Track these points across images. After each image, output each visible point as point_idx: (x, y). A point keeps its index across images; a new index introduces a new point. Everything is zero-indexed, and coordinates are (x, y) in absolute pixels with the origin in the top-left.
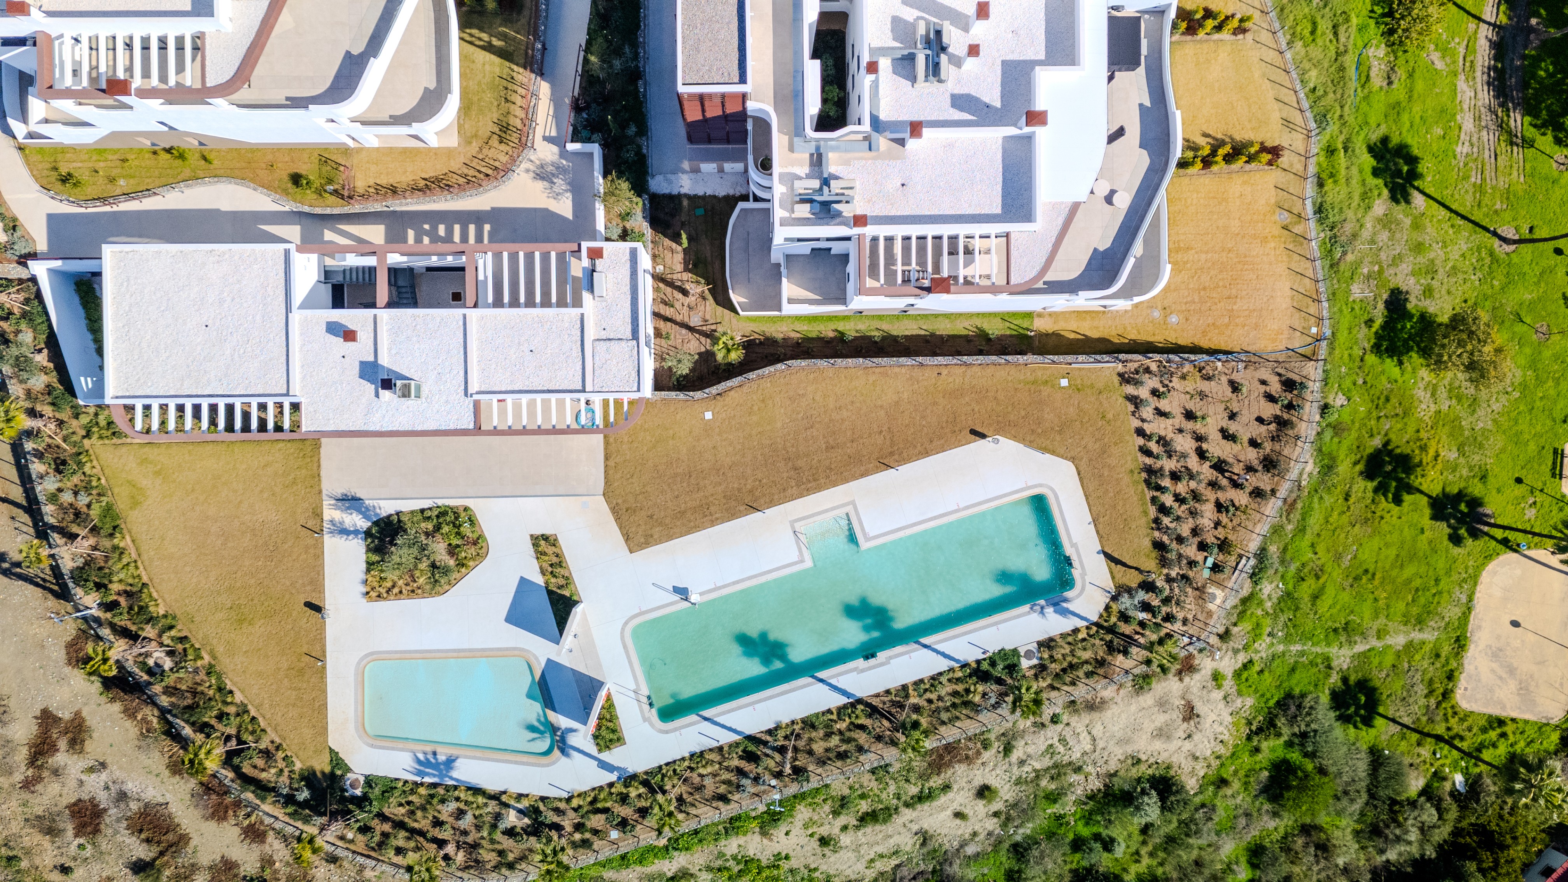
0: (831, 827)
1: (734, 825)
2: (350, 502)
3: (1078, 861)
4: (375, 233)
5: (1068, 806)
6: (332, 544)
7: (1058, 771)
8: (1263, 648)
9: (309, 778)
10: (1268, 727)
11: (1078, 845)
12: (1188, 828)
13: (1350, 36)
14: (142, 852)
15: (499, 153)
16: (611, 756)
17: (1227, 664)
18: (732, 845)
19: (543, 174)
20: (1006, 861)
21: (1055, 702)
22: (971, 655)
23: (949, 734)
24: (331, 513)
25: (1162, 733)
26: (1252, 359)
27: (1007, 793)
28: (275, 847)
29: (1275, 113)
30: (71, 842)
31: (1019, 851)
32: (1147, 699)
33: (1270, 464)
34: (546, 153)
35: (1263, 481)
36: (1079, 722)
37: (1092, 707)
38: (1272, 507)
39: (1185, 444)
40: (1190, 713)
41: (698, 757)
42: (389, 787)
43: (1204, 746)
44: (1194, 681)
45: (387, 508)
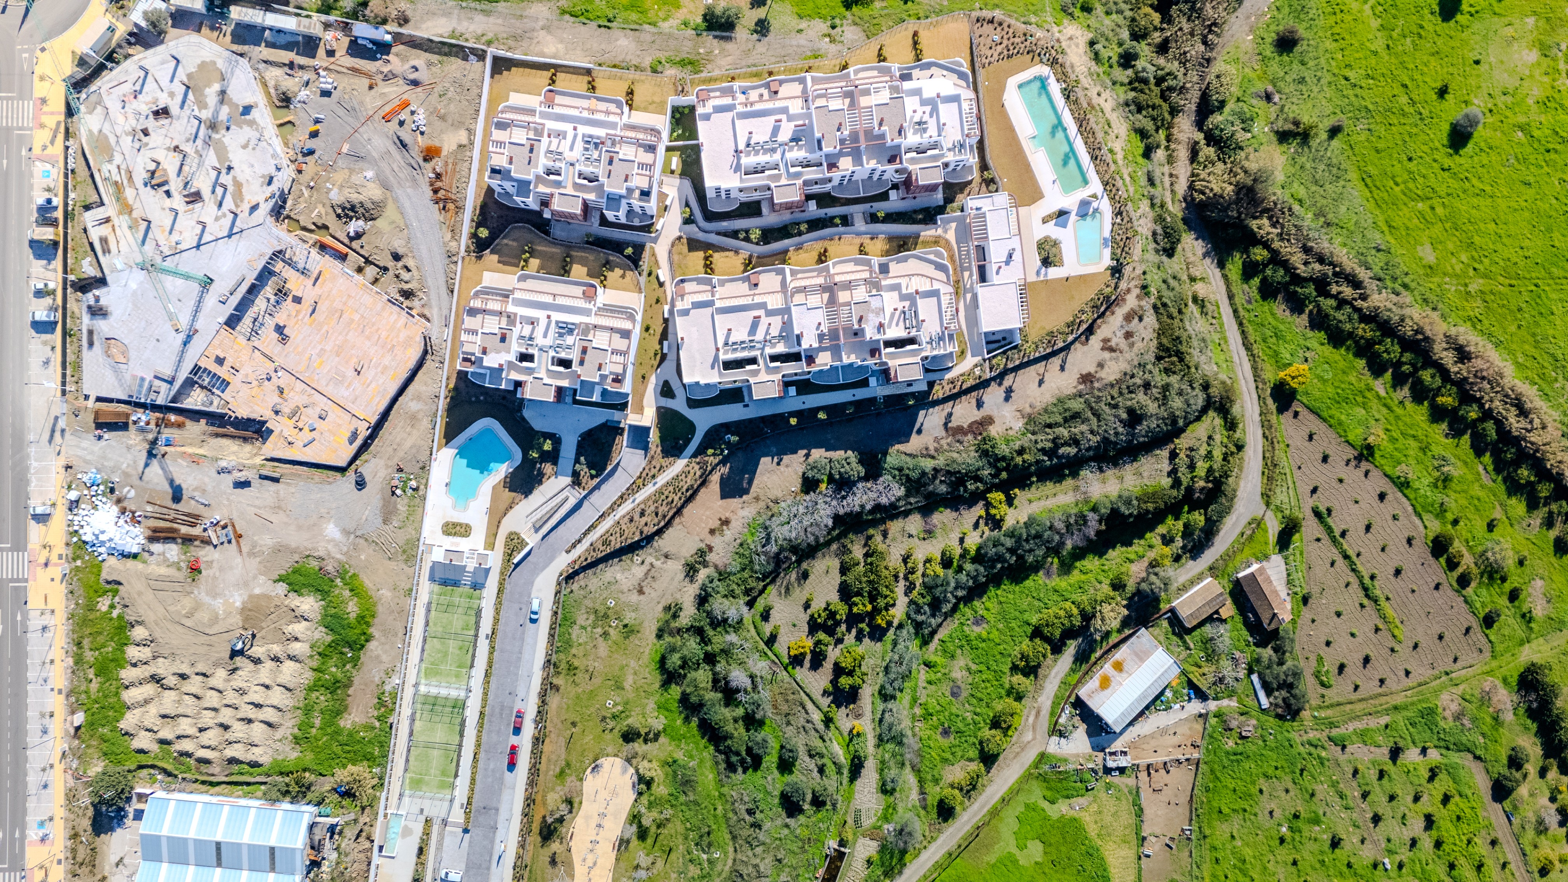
0: (1113, 136)
1: (1115, 162)
2: (1038, 273)
3: (1115, 66)
4: (966, 274)
5: (1100, 70)
6: (1050, 277)
7: (1091, 74)
8: (1050, 19)
9: (1113, 275)
10: (1071, 15)
11: (1111, 67)
12: (1103, 35)
13: (875, 13)
14: (1136, 320)
15: (942, 242)
16: (1100, 195)
17: (1055, 29)
18: (1120, 162)
19: (946, 231)
20: (1118, 86)
21: (1073, 77)
22: (1063, 101)
23: (1085, 105)
24: (1042, 278)
25: (1077, 46)
26: (972, 31)
27: (1098, 88)
28: (1132, 285)
29: (903, 33)
30: (1135, 339)
31: (1114, 83)
32: (1068, 51)
33: (1000, 24)
34: (940, 231)
35: (1005, 25)
36: (1077, 70)
37: (1072, 67)
38: (1013, 22)
39: (999, 48)
40: (1071, 38)
41: (1098, 172)
42: (1113, 253)
43: (1079, 33)
44: (1062, 39)
45: (1039, 263)
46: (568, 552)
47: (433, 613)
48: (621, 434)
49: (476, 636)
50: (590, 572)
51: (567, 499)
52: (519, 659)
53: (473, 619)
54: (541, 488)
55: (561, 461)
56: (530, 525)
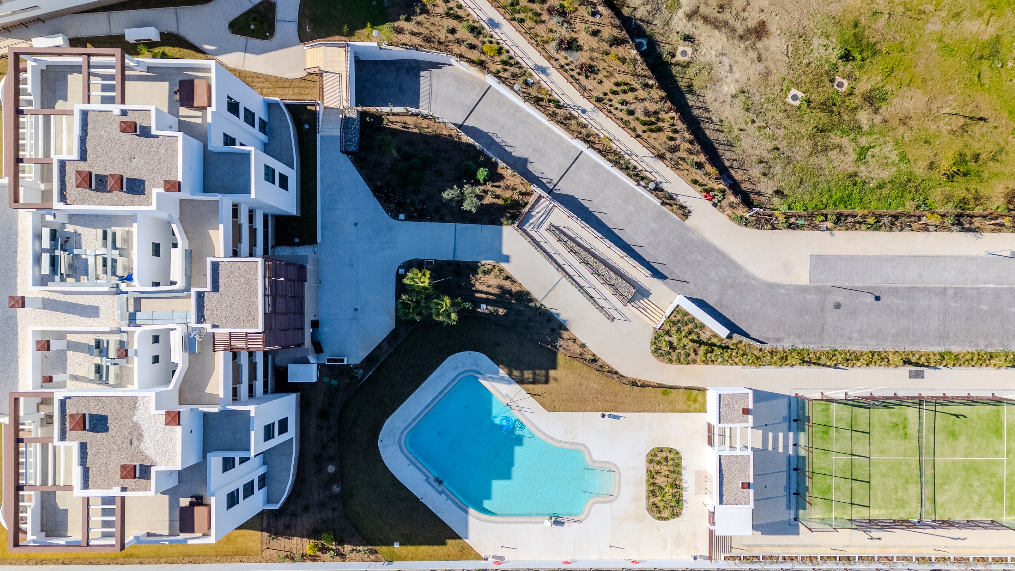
46: (685, 212)
47: (875, 513)
48: (378, 118)
49: (920, 401)
50: (727, 157)
51: (555, 230)
52: (959, 292)
53: (879, 413)
54: (537, 293)
55: (464, 256)
56: (630, 310)
